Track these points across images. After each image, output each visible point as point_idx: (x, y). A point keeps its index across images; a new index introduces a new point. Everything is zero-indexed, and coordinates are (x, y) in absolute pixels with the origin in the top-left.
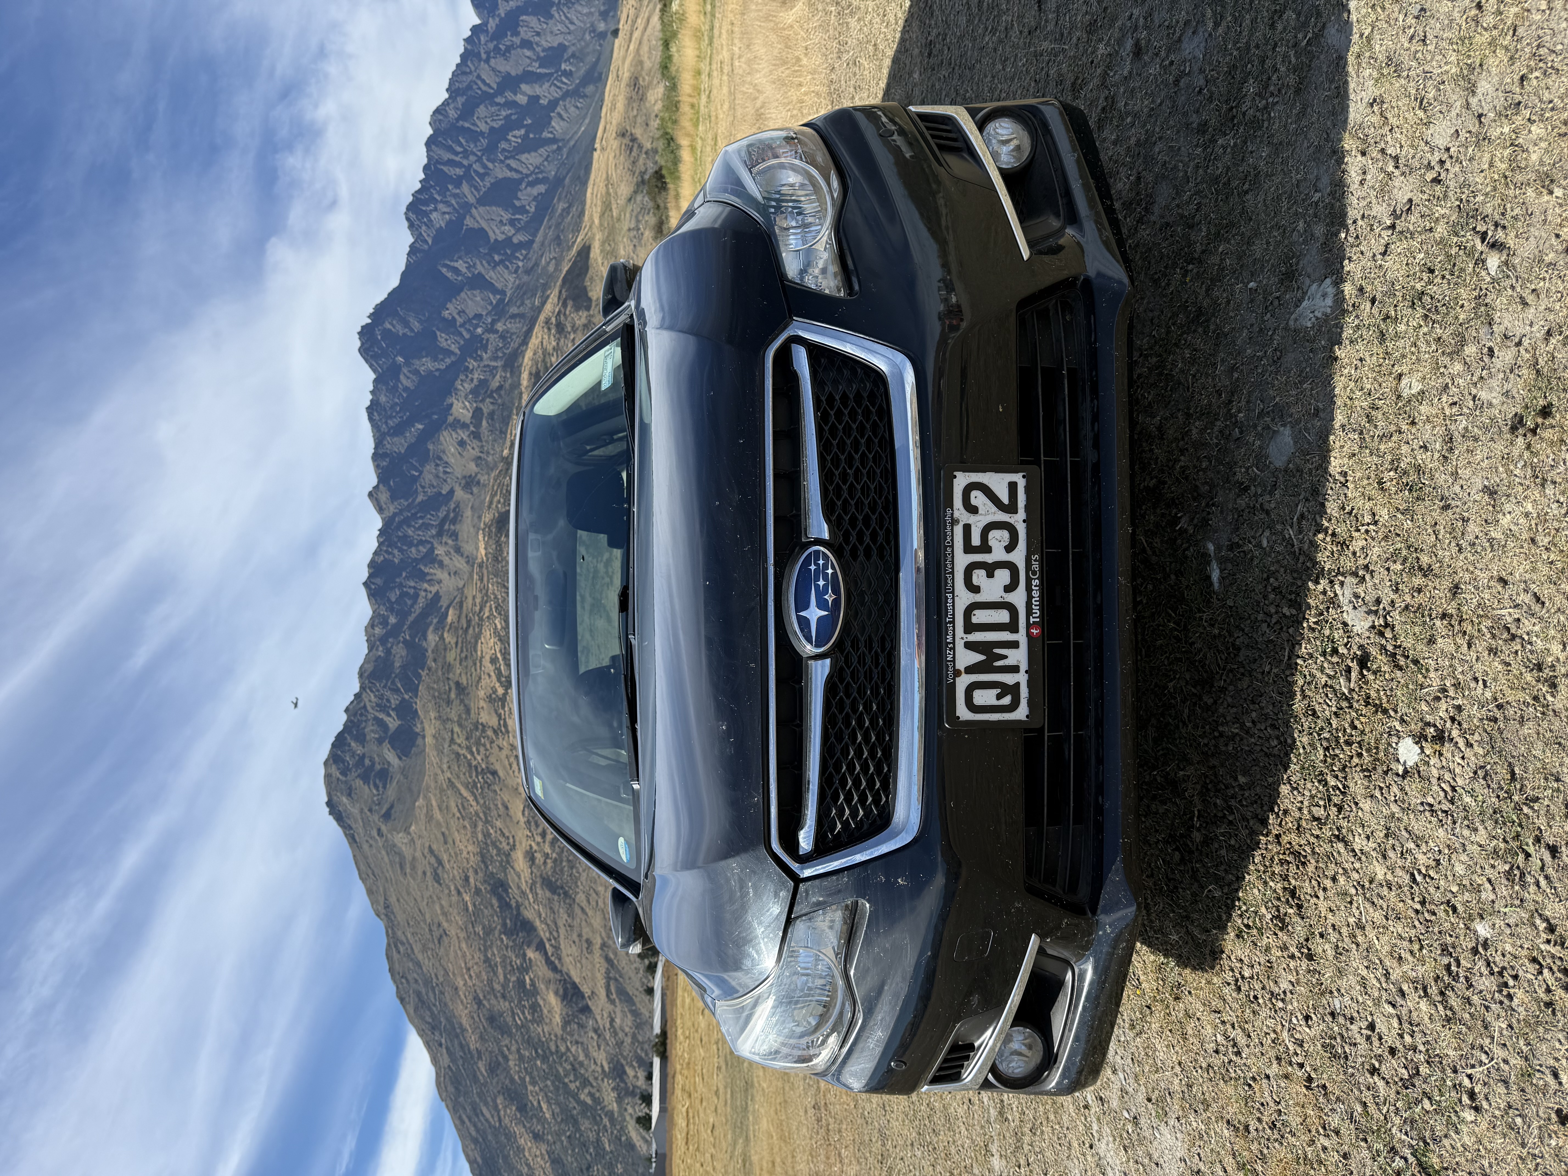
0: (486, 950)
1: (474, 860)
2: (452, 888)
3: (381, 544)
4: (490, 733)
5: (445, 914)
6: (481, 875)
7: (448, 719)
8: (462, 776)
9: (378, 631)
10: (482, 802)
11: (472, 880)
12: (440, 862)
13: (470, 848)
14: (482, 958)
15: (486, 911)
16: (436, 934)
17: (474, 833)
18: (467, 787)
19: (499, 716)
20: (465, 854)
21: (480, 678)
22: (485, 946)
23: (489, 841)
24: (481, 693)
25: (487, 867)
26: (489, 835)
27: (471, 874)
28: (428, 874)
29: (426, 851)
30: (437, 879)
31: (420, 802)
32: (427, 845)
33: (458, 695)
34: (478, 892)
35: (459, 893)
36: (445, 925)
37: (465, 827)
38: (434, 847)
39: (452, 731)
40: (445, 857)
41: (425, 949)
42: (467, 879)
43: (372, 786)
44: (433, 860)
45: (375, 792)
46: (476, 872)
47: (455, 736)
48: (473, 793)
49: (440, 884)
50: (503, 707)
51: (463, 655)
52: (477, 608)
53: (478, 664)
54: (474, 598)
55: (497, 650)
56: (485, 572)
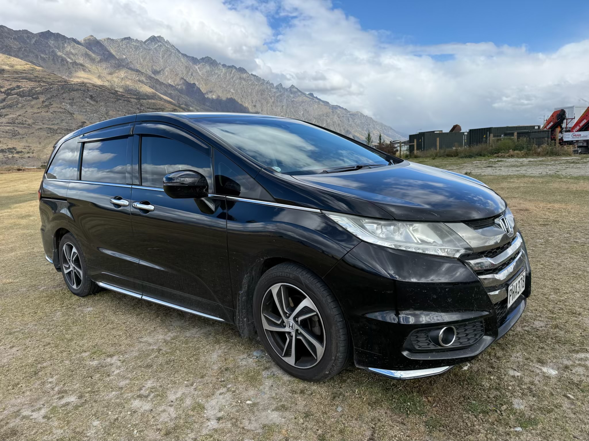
3: (68, 39)
9: (26, 35)
51: (19, 73)
52: (44, 80)
53: (15, 80)
54: (50, 78)
55: (24, 89)
56: (63, 83)
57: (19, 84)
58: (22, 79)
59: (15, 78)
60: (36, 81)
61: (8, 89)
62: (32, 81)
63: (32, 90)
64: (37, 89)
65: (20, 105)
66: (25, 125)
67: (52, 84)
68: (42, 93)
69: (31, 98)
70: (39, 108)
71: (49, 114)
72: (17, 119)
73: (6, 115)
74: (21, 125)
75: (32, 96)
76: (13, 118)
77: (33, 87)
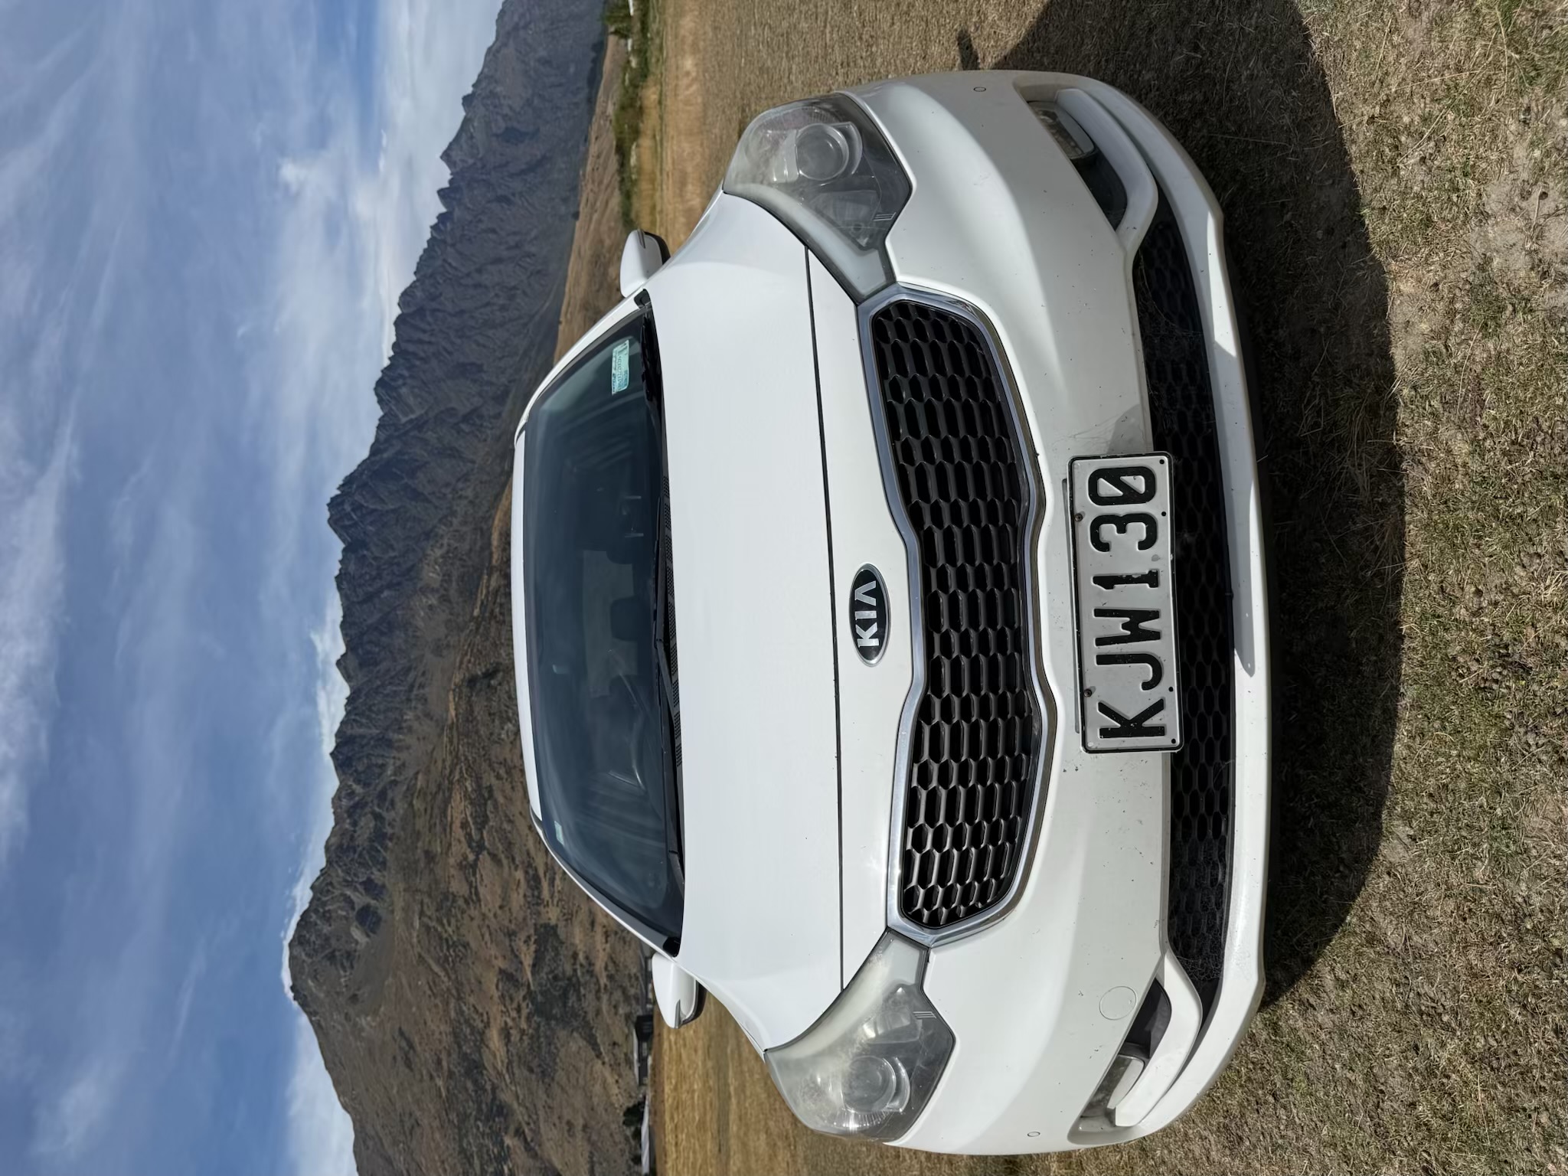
0: (461, 1140)
1: (448, 1040)
2: (425, 1072)
3: (348, 713)
4: (461, 902)
5: (418, 1102)
6: (455, 1056)
7: (417, 890)
8: (432, 949)
9: (344, 802)
10: (453, 977)
11: (445, 1063)
12: (411, 1046)
13: (442, 1028)
14: (457, 1149)
15: (460, 1096)
16: (407, 1125)
17: (446, 1011)
18: (437, 961)
19: (470, 885)
20: (437, 1035)
21: (450, 845)
22: (459, 1134)
23: (462, 1021)
24: (452, 861)
25: (460, 1047)
26: (462, 1012)
27: (444, 1056)
28: (399, 1058)
29: (397, 1034)
30: (409, 1064)
31: (390, 980)
32: (397, 1027)
33: (428, 863)
34: (451, 1075)
35: (432, 1077)
36: (418, 1114)
37: (436, 1006)
38: (405, 1028)
39: (422, 903)
40: (416, 1040)
41: (395, 1143)
42: (439, 1062)
43: (339, 966)
44: (404, 1044)
45: (342, 973)
46: (449, 1054)
47: (425, 908)
48: (445, 970)
49: (411, 1070)
50: (474, 874)
51: (433, 821)
52: (447, 772)
53: (448, 830)
54: (444, 761)
55: (468, 814)
56: (455, 734)
57: (457, 824)
58: (446, 817)
59: (445, 830)
60: (450, 790)
62: (450, 797)
69: (489, 802)
75: (486, 801)
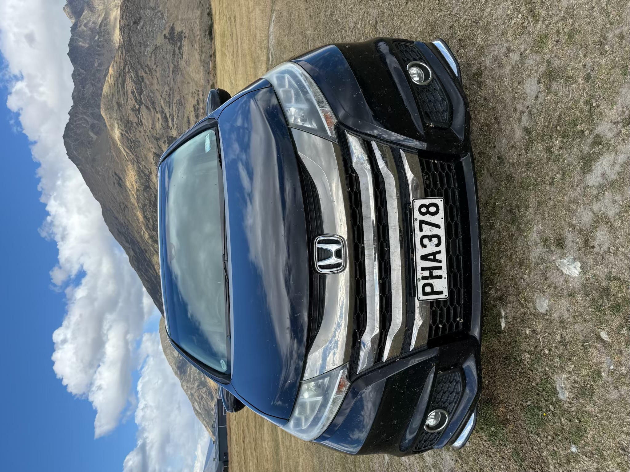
61: (136, 102)
63: (134, 81)
64: (133, 76)
65: (151, 94)
66: (171, 93)
67: (126, 61)
68: (137, 73)
70: (152, 78)
71: (157, 69)
72: (165, 99)
73: (162, 107)
74: (171, 96)
76: (164, 102)
77: (131, 79)
